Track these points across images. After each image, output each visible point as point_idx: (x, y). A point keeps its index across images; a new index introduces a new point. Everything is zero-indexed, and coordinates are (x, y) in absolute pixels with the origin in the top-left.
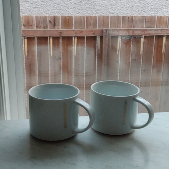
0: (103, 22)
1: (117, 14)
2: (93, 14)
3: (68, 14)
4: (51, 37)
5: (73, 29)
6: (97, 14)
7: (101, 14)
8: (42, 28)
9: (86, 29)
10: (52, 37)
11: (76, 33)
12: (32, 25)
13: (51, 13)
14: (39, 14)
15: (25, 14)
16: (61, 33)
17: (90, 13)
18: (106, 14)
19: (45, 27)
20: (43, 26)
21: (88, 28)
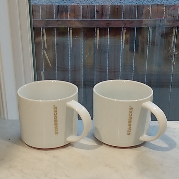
0: (156, 12)
1: (175, 2)
2: (147, 3)
3: (120, 3)
4: (97, 28)
5: (123, 19)
6: (152, 3)
7: (157, 2)
8: (89, 19)
9: (136, 19)
10: (99, 28)
11: (125, 24)
12: (78, 15)
13: (102, 2)
14: (89, 3)
15: (74, 3)
16: (108, 23)
17: (144, 2)
18: (162, 2)
19: (92, 17)
20: (90, 16)
21: (139, 19)
